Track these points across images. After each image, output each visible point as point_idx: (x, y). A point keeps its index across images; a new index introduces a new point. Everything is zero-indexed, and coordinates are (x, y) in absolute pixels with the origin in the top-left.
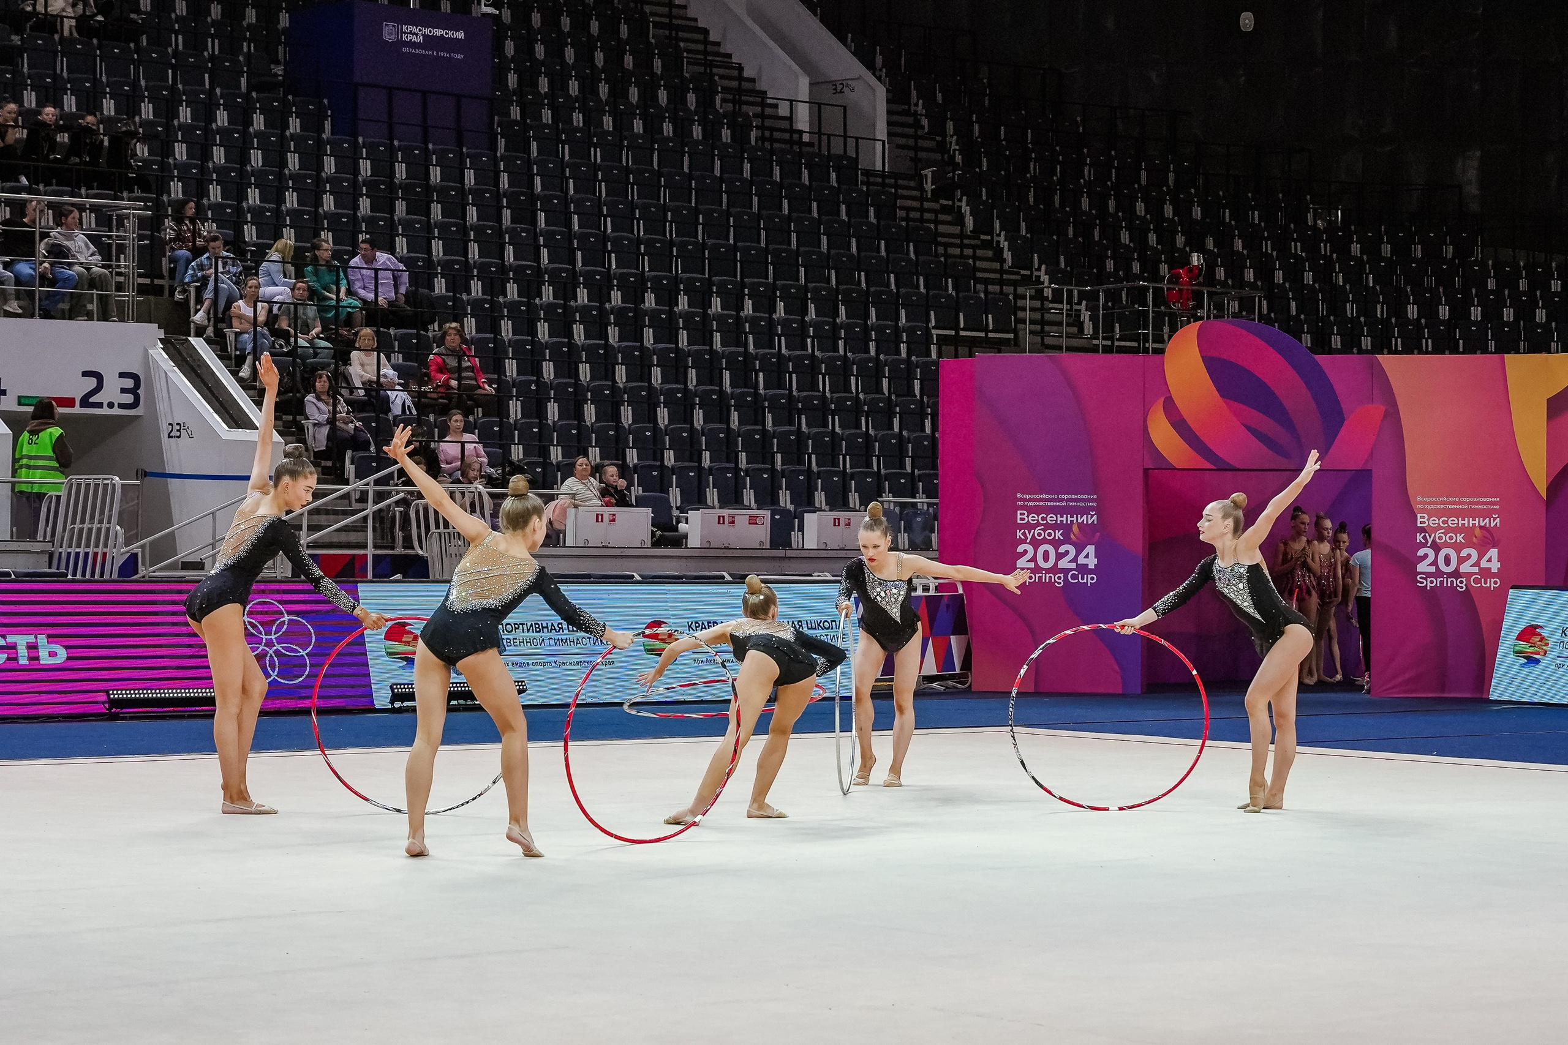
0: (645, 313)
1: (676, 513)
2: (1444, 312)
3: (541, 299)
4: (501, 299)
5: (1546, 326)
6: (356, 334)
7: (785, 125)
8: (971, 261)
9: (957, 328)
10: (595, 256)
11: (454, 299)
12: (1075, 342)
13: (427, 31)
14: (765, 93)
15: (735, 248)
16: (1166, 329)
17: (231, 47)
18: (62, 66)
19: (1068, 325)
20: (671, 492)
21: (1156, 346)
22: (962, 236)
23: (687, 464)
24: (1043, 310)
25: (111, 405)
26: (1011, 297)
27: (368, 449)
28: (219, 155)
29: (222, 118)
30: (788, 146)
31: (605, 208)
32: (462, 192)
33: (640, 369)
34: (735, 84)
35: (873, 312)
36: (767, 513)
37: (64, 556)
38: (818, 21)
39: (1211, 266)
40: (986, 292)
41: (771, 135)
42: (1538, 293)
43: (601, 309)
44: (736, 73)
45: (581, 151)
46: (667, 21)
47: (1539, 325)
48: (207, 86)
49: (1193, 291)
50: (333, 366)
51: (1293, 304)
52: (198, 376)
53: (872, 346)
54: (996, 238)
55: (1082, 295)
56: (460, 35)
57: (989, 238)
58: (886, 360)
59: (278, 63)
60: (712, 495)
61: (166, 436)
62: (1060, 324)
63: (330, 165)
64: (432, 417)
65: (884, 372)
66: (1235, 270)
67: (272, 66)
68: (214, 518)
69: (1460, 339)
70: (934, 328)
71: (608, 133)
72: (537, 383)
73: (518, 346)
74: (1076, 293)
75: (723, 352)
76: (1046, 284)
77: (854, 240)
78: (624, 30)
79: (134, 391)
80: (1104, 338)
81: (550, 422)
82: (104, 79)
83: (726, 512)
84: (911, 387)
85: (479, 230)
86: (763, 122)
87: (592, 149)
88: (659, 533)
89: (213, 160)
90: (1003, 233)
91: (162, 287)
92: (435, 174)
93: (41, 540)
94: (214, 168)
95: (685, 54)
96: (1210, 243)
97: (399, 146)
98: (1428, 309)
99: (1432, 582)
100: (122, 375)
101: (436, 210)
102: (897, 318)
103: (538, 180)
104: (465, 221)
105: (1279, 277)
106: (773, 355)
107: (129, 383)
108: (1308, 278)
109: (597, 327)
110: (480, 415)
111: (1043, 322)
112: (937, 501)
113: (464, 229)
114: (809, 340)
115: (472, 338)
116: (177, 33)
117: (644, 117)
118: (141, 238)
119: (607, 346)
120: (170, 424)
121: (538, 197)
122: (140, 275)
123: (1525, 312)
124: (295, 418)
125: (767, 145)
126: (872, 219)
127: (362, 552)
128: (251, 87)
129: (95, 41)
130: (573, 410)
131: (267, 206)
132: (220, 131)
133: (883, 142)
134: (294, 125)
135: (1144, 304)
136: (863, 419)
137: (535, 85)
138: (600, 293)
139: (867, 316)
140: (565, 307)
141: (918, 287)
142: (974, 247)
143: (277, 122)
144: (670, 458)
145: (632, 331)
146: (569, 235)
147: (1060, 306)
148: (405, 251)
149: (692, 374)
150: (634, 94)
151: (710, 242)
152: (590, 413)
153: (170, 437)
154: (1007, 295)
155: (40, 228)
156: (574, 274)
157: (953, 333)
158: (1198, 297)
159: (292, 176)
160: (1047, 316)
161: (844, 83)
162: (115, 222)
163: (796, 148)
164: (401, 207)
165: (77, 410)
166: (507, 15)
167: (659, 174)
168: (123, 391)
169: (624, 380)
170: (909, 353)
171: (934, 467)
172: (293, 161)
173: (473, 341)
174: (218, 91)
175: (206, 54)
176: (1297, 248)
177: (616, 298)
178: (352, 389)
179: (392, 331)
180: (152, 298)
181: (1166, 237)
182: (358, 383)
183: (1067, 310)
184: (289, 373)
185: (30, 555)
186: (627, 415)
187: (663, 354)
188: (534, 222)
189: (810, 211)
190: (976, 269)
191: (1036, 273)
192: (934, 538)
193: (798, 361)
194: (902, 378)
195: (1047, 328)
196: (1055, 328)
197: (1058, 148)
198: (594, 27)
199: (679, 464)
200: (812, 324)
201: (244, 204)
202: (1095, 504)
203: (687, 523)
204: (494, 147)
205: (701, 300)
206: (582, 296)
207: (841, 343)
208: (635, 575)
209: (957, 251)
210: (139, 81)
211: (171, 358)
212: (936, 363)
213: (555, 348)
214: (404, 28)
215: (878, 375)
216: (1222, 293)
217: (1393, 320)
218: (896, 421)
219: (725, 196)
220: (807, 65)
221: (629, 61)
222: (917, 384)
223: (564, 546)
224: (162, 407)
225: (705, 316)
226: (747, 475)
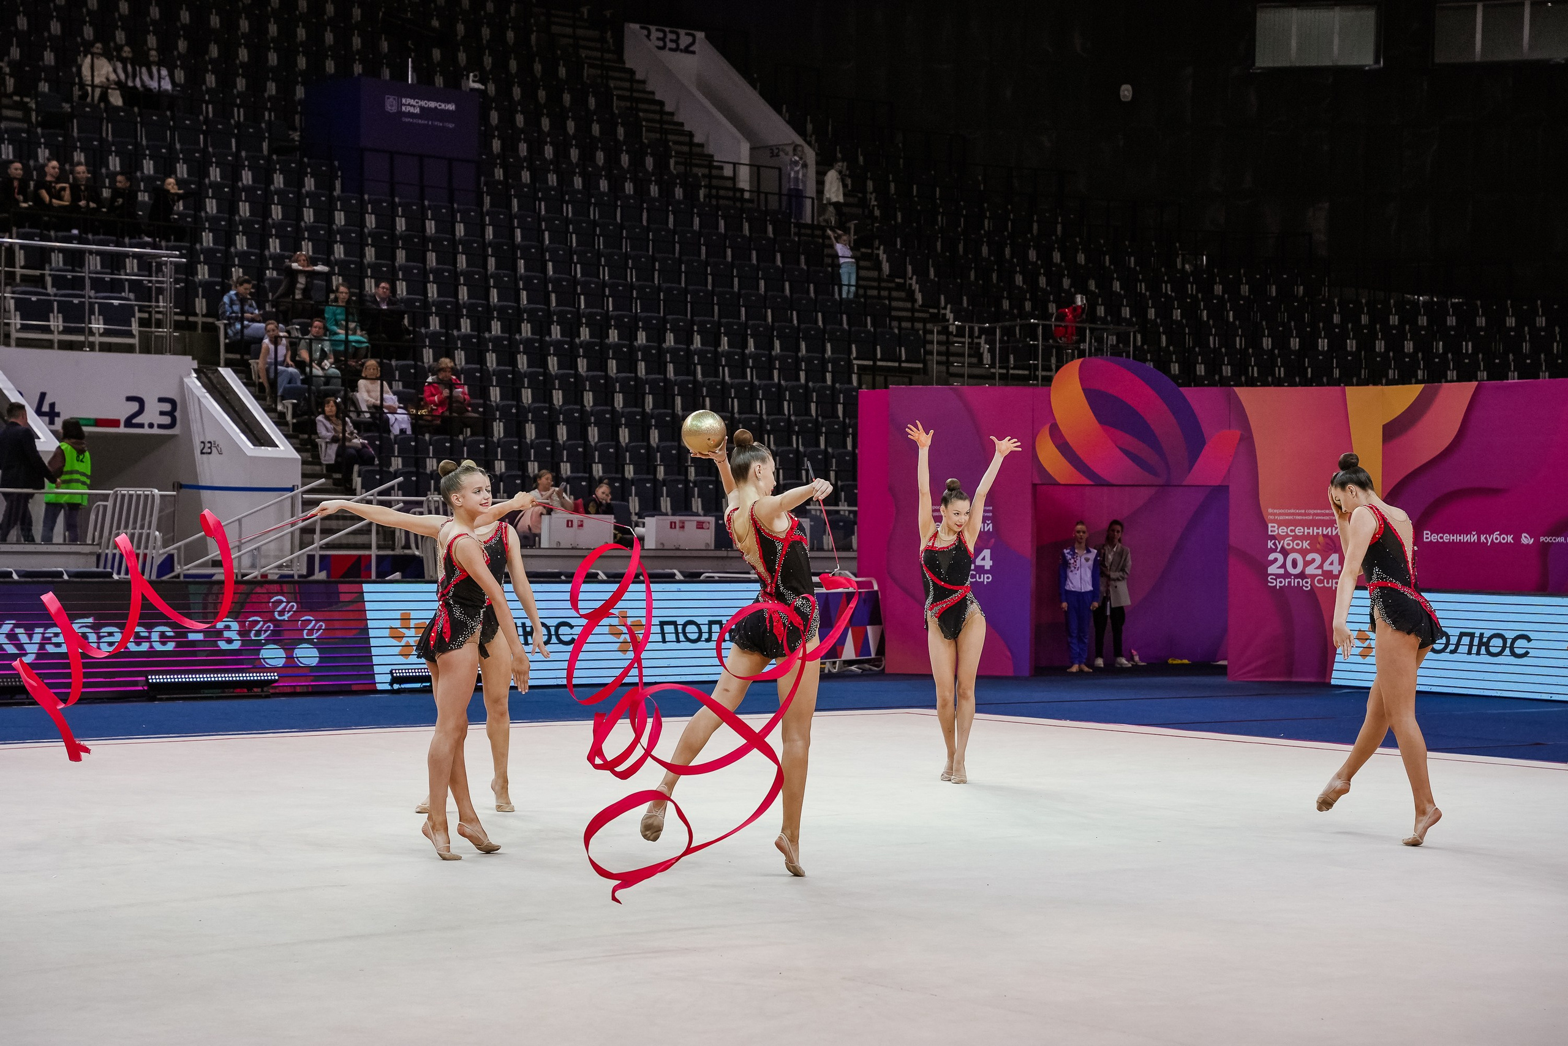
0: (609, 346)
1: (634, 518)
2: (1295, 343)
3: (521, 334)
4: (487, 335)
5: (1384, 355)
6: (363, 365)
7: (729, 184)
8: (887, 302)
9: (875, 359)
10: (568, 297)
11: (447, 335)
12: (977, 371)
13: (423, 103)
14: (712, 156)
15: (686, 291)
16: (1053, 360)
17: (254, 115)
18: (108, 132)
19: (970, 356)
20: (630, 501)
21: (1044, 373)
22: (879, 279)
23: (645, 476)
24: (948, 343)
25: (151, 426)
26: (921, 332)
27: (372, 464)
28: (244, 209)
29: (247, 177)
30: (731, 203)
31: (575, 257)
32: (454, 242)
33: (604, 396)
34: (686, 149)
35: (803, 346)
36: (712, 520)
37: (110, 557)
38: (758, 95)
39: (1092, 305)
40: (900, 328)
41: (717, 192)
42: (1378, 326)
43: (572, 344)
44: (687, 139)
45: (555, 208)
46: (628, 94)
47: (1380, 354)
48: (234, 149)
49: (1077, 327)
50: (342, 393)
51: (1164, 338)
52: (227, 401)
53: (802, 375)
54: (909, 282)
55: (982, 331)
56: (451, 107)
57: (902, 281)
58: (814, 388)
59: (295, 129)
60: (665, 503)
61: (199, 452)
62: (963, 355)
63: (340, 218)
64: (427, 437)
65: (812, 398)
66: (1113, 310)
67: (290, 133)
68: (240, 524)
69: (1309, 367)
70: (856, 359)
71: (578, 191)
72: (518, 407)
73: (501, 375)
74: (976, 329)
75: (676, 380)
76: (951, 321)
77: (787, 285)
78: (592, 102)
79: (171, 414)
80: (1000, 368)
81: (528, 441)
82: (144, 142)
83: (677, 519)
84: (835, 410)
85: (468, 275)
86: (710, 182)
87: (565, 205)
88: (619, 535)
89: (239, 213)
90: (915, 277)
91: (196, 323)
92: (431, 227)
93: (90, 542)
94: (240, 220)
95: (644, 123)
96: (1092, 285)
97: (400, 203)
98: (1281, 342)
99: (1281, 582)
100: (161, 400)
101: (432, 258)
102: (824, 351)
103: (518, 232)
104: (456, 267)
105: (1152, 313)
106: (717, 383)
107: (167, 407)
108: (1177, 314)
109: (568, 360)
110: (469, 433)
111: (948, 354)
112: (856, 509)
113: (455, 275)
114: (748, 370)
115: (462, 369)
116: (207, 103)
117: (609, 178)
118: (177, 281)
119: (577, 375)
120: (203, 442)
121: (518, 247)
122: (176, 314)
123: (1366, 344)
124: (310, 437)
125: (714, 202)
126: (804, 266)
127: (367, 553)
128: (272, 150)
129: (136, 109)
130: (547, 429)
131: (287, 254)
132: (245, 189)
133: (813, 199)
134: (310, 184)
135: (1036, 339)
136: (794, 438)
137: (516, 149)
138: (571, 331)
139: (798, 349)
140: (541, 341)
141: (841, 324)
142: (890, 289)
143: (295, 181)
144: (629, 472)
145: (598, 363)
146: (545, 280)
147: (963, 340)
148: (405, 293)
149: (649, 400)
150: (600, 157)
151: (664, 285)
152: (562, 432)
153: (202, 453)
154: (918, 330)
155: (90, 273)
156: (549, 314)
157: (871, 363)
158: (1081, 333)
159: (307, 229)
160: (952, 349)
161: (780, 147)
162: (154, 268)
163: (738, 204)
164: (401, 256)
165: (122, 429)
166: (492, 88)
167: (622, 227)
168: (162, 413)
169: (591, 404)
170: (834, 381)
171: (855, 479)
172: (309, 215)
173: (463, 371)
174: (243, 154)
175: (232, 122)
176: (1167, 288)
177: (585, 333)
178: (359, 412)
179: (394, 363)
180: (187, 333)
181: (1054, 280)
182: (364, 408)
183: (969, 343)
184: (305, 398)
185: (81, 556)
186: (593, 434)
187: (624, 383)
188: (515, 268)
189: (750, 259)
190: (891, 308)
191: (943, 311)
192: (854, 540)
193: (739, 388)
194: (828, 404)
195: (951, 359)
196: (959, 359)
197: (962, 203)
198: (567, 98)
199: (637, 476)
200: (751, 356)
201: (267, 253)
202: (991, 514)
203: (644, 527)
204: (481, 204)
205: (657, 336)
206: (556, 332)
207: (776, 373)
208: (600, 572)
209: (875, 293)
210: (175, 144)
211: (204, 385)
212: (856, 390)
213: (532, 377)
214: (404, 101)
215: (808, 401)
216: (1101, 329)
217: (1250, 351)
218: (822, 440)
219: (677, 246)
220: (747, 132)
221: (596, 129)
222: (840, 408)
223: (540, 548)
224: (195, 427)
225: (660, 349)
226: (695, 485)
